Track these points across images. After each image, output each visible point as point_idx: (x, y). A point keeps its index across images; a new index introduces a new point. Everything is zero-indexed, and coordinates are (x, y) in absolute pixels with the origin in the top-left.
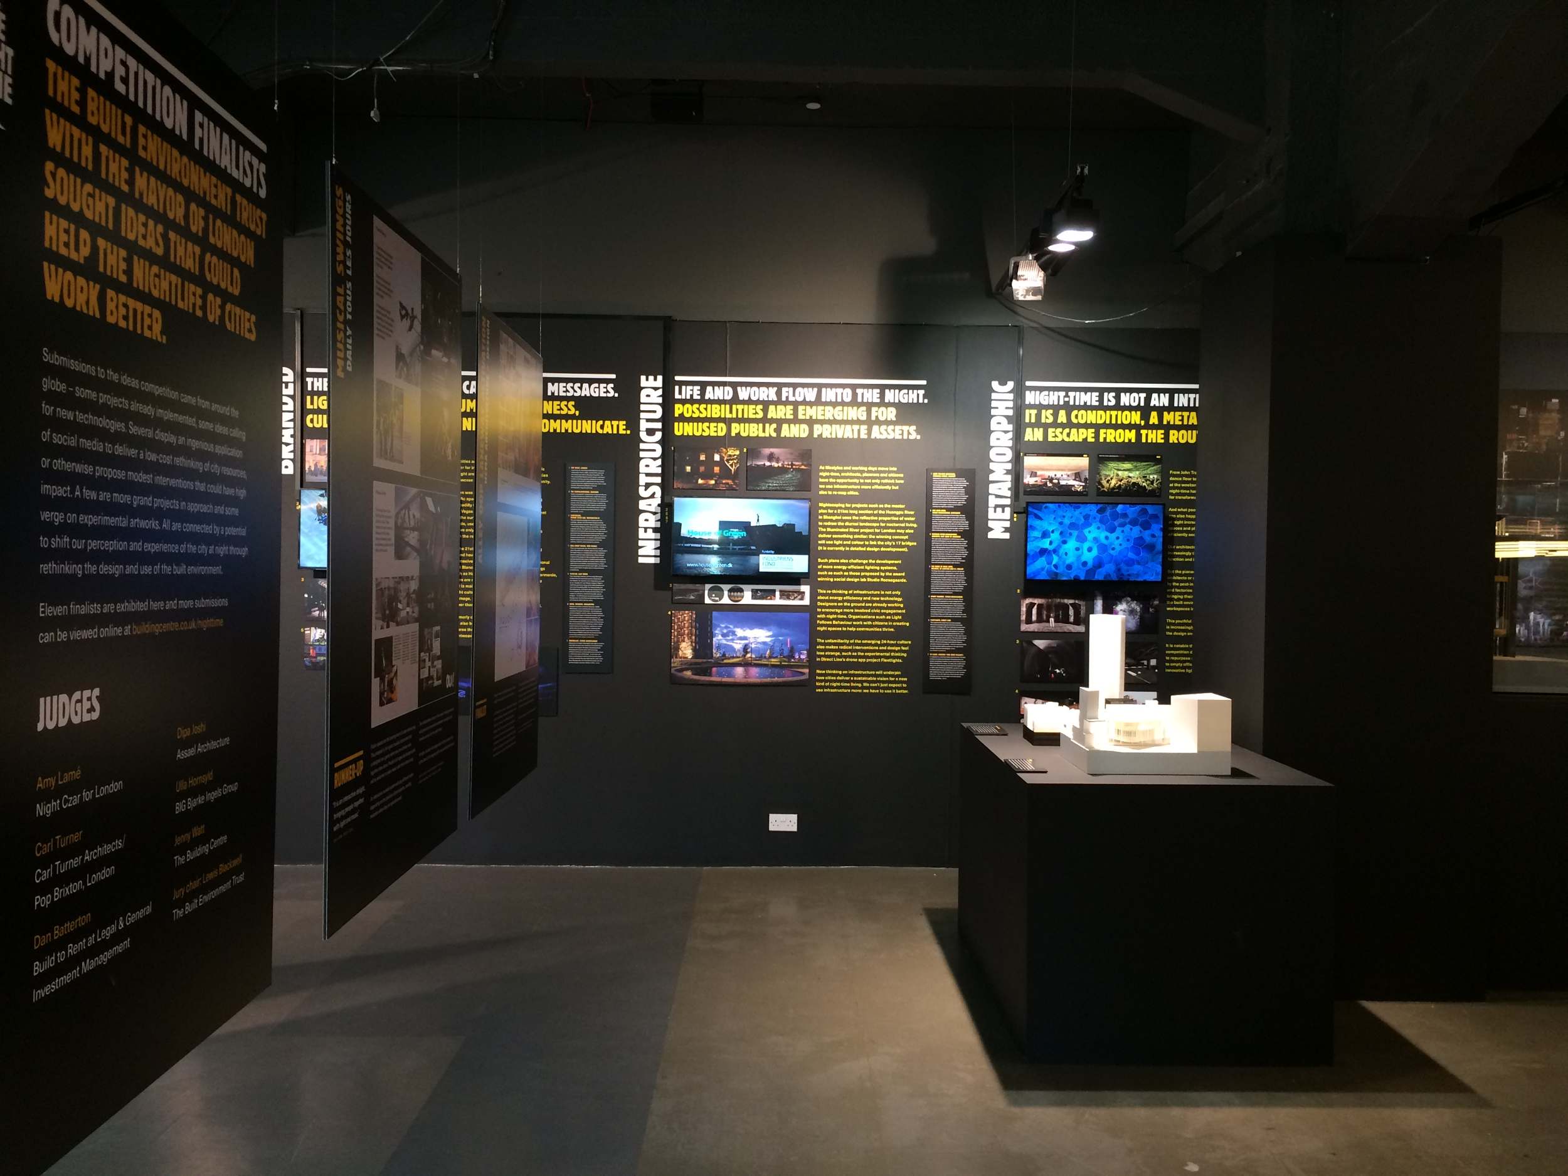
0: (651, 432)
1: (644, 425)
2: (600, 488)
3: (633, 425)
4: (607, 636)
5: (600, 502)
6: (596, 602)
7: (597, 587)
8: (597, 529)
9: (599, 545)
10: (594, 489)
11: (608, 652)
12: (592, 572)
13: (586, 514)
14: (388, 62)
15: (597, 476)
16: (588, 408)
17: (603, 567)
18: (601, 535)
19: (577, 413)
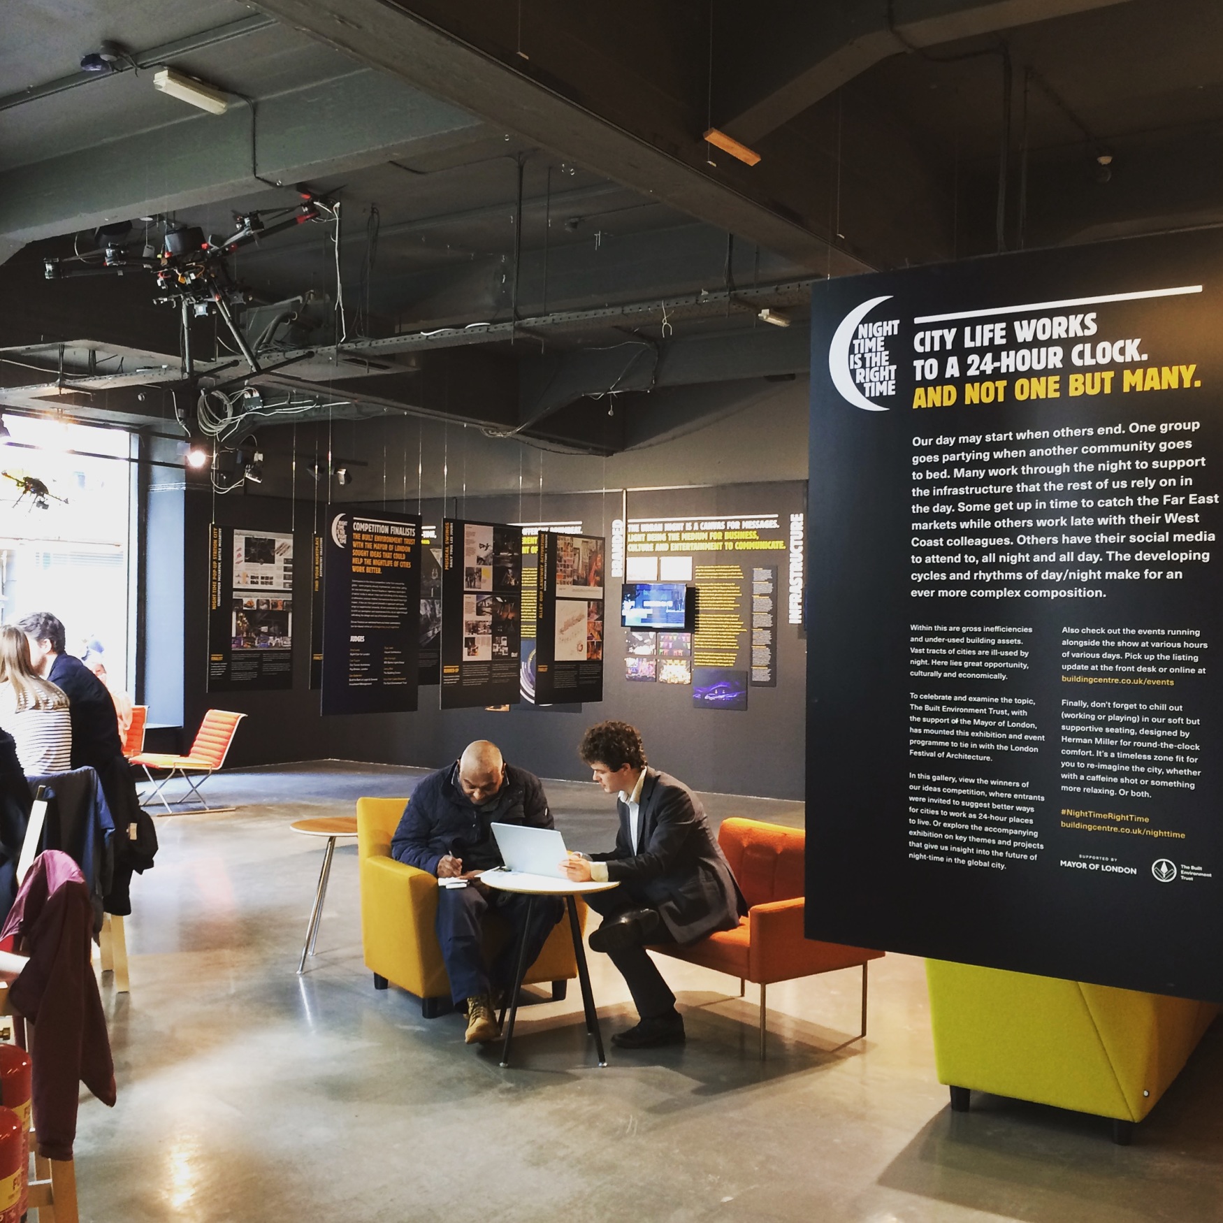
0: (796, 547)
1: (793, 543)
2: (768, 580)
3: (787, 543)
4: (772, 665)
5: (769, 588)
6: (767, 645)
7: (766, 637)
8: (767, 604)
9: (769, 613)
10: (766, 581)
11: (773, 674)
12: (765, 628)
13: (761, 595)
14: (614, 390)
15: (767, 574)
16: (764, 534)
17: (770, 625)
18: (769, 607)
19: (758, 538)
